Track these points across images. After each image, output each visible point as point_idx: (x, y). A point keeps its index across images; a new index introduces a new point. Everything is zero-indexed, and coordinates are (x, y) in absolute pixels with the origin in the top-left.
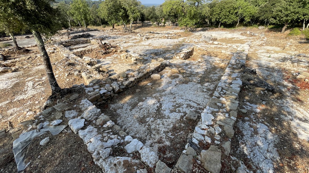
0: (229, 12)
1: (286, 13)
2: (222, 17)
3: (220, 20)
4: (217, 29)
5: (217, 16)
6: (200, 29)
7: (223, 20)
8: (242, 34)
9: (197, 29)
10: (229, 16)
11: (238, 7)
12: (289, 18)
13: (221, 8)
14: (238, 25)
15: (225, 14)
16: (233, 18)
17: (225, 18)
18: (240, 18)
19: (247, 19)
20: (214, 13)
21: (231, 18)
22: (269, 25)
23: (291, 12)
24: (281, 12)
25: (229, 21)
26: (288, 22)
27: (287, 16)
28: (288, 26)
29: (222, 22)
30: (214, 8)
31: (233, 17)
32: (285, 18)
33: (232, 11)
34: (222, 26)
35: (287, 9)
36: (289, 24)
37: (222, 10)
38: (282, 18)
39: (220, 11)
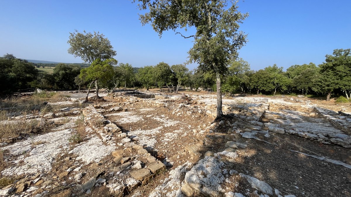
0: (266, 81)
1: (327, 83)
2: (260, 85)
3: (259, 88)
4: (256, 95)
5: (255, 84)
6: (237, 95)
7: (261, 88)
8: (285, 100)
9: (234, 95)
10: (267, 85)
11: (273, 78)
12: (330, 88)
13: (258, 78)
14: (276, 93)
15: (263, 83)
16: (271, 87)
17: (263, 86)
18: (276, 87)
19: (284, 88)
20: (253, 82)
21: (269, 86)
22: (307, 94)
23: (332, 83)
24: (322, 83)
25: (267, 89)
26: (330, 91)
27: (328, 86)
28: (332, 94)
29: (260, 89)
30: (252, 77)
31: (271, 85)
32: (326, 88)
33: (269, 81)
34: (261, 93)
35: (326, 81)
36: (332, 93)
37: (259, 79)
38: (324, 87)
39: (258, 80)
